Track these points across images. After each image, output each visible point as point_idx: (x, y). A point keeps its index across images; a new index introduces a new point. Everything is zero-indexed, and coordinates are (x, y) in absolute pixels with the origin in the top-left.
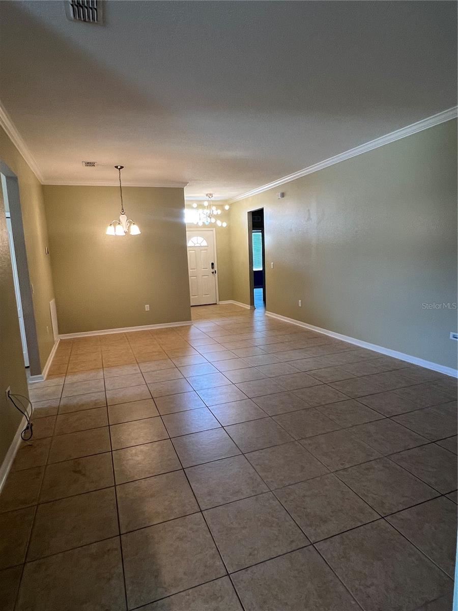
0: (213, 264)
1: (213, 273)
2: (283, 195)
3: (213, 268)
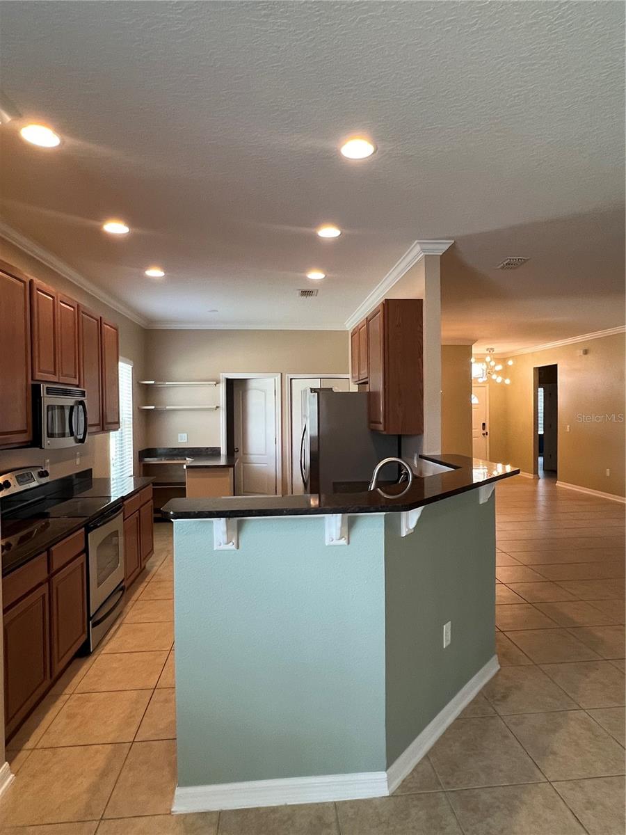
0: (484, 424)
1: (483, 434)
2: (586, 352)
3: (484, 429)
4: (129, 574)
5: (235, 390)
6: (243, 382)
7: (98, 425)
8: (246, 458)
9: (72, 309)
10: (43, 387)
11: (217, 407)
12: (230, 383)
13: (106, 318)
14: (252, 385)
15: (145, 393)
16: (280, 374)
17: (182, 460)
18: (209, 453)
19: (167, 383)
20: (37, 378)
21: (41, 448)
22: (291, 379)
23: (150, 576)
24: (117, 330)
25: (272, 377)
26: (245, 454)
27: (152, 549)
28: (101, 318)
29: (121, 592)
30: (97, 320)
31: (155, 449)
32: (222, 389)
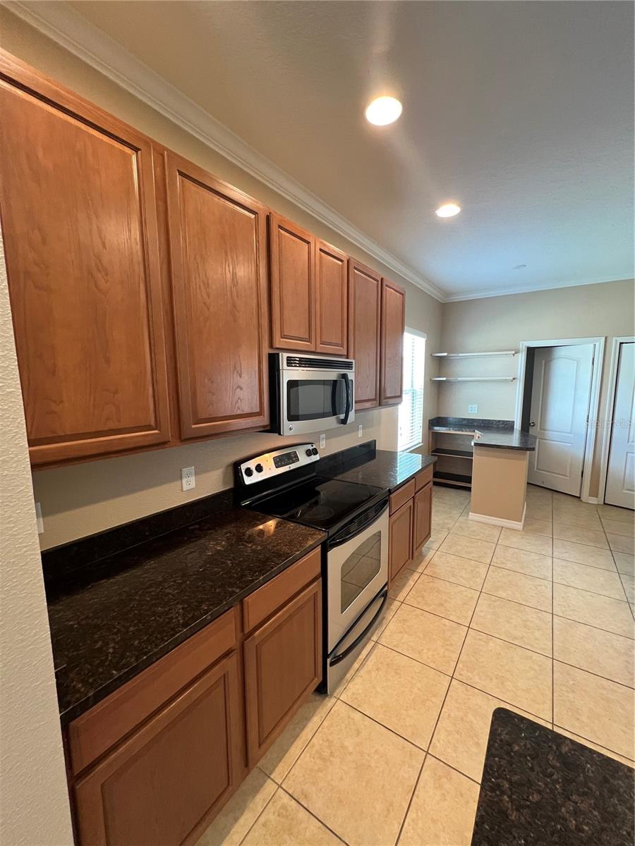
4: (394, 574)
5: (537, 360)
6: (548, 350)
7: (375, 400)
8: (544, 434)
9: (341, 263)
10: (284, 356)
11: (514, 379)
12: (531, 352)
13: (388, 280)
14: (559, 353)
15: (438, 363)
16: (604, 338)
17: (470, 431)
18: (501, 426)
19: (460, 355)
20: (277, 345)
21: (280, 434)
22: (621, 343)
23: (424, 564)
24: (403, 295)
25: (592, 342)
26: (543, 429)
27: (429, 533)
28: (382, 279)
29: (383, 598)
30: (377, 281)
31: (447, 418)
32: (522, 359)
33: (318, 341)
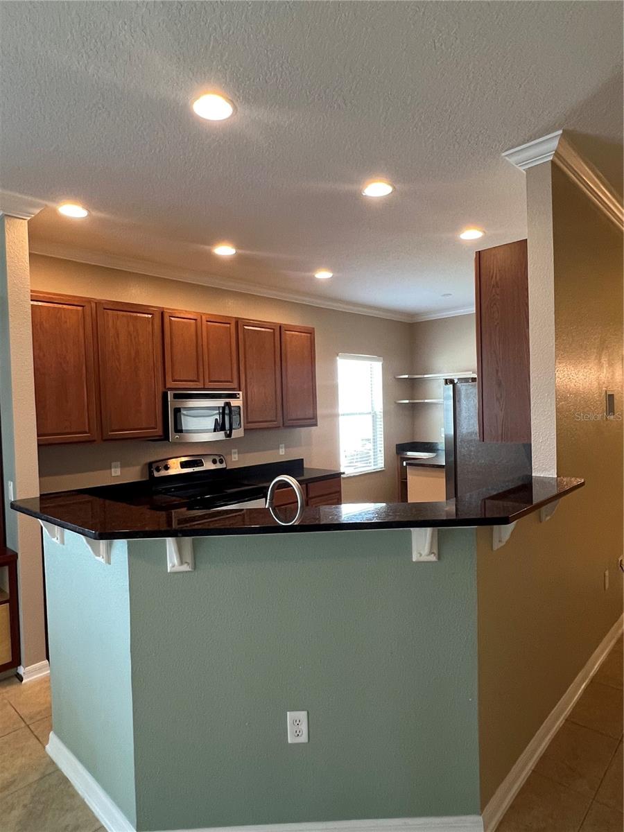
7: (275, 421)
9: (229, 325)
10: (170, 394)
20: (169, 386)
21: (169, 441)
24: (311, 333)
28: (280, 327)
30: (274, 329)
33: (207, 380)
